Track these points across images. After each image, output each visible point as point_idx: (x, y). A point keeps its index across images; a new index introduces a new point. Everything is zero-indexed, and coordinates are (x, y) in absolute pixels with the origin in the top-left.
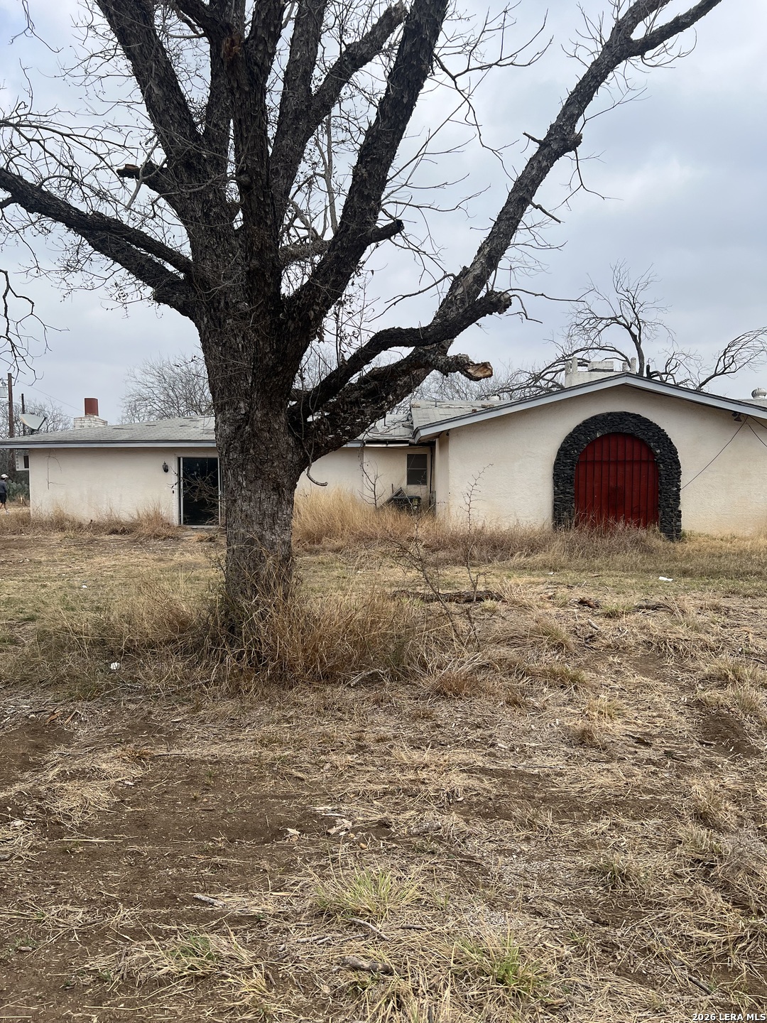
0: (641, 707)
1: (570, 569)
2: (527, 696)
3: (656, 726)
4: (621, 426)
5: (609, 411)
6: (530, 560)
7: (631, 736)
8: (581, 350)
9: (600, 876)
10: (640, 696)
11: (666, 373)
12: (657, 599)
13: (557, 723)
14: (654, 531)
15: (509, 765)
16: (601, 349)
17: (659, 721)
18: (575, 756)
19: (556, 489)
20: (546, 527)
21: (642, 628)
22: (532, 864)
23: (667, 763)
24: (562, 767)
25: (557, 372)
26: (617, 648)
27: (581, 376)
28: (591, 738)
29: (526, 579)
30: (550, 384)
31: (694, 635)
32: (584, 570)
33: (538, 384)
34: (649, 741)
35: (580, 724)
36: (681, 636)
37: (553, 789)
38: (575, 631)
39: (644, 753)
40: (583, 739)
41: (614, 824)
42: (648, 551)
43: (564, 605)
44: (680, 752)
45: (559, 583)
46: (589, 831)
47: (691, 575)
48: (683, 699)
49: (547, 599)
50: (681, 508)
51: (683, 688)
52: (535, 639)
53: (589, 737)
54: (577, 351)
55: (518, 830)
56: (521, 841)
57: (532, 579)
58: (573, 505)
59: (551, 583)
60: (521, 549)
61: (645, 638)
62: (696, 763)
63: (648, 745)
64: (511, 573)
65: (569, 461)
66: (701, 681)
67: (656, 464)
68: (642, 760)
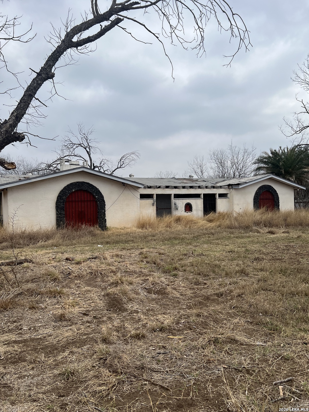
0: (86, 300)
1: (63, 245)
2: (39, 304)
3: (92, 307)
4: (82, 187)
5: (77, 181)
6: (46, 243)
7: (81, 313)
8: (67, 156)
9: (63, 376)
10: (86, 295)
11: (100, 167)
12: (96, 254)
13: (51, 313)
14: (97, 227)
15: (28, 337)
16: (75, 156)
17: (93, 305)
18: (57, 326)
19: (57, 212)
20: (53, 228)
21: (89, 267)
22: (34, 379)
23: (94, 321)
24: (51, 332)
25: (58, 164)
26: (79, 277)
27: (66, 166)
28: (64, 317)
29: (44, 251)
30: (55, 169)
31: (108, 267)
32: (69, 245)
33: (50, 168)
34: (88, 314)
35: (60, 311)
36: (103, 268)
37: (46, 343)
38: (63, 272)
39: (86, 319)
40: (61, 318)
41: (71, 352)
42: (94, 235)
43: (59, 261)
44: (100, 315)
45: (58, 252)
46: (60, 357)
47: (109, 244)
48: (102, 294)
49: (52, 260)
50: (106, 218)
51: (102, 289)
52: (44, 278)
53: (63, 317)
54: (66, 156)
55: (29, 365)
56: (30, 370)
57: (47, 251)
58: (65, 219)
59: (55, 252)
60: (42, 239)
61: (90, 271)
62: (105, 319)
63: (87, 315)
64: (38, 249)
65: (62, 201)
66: (109, 285)
67: (96, 202)
68: (85, 322)
